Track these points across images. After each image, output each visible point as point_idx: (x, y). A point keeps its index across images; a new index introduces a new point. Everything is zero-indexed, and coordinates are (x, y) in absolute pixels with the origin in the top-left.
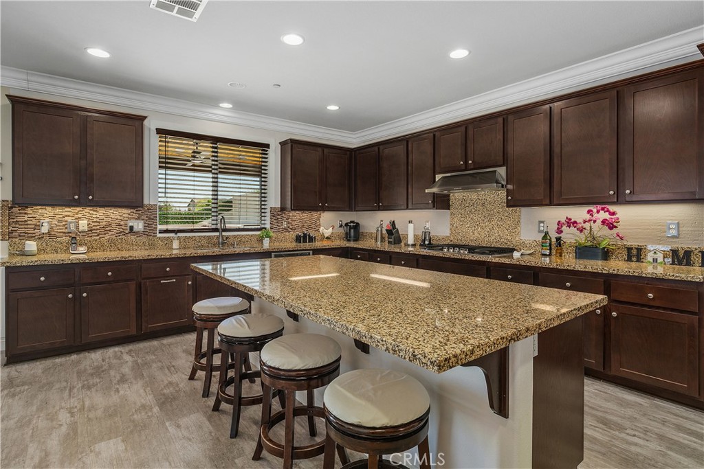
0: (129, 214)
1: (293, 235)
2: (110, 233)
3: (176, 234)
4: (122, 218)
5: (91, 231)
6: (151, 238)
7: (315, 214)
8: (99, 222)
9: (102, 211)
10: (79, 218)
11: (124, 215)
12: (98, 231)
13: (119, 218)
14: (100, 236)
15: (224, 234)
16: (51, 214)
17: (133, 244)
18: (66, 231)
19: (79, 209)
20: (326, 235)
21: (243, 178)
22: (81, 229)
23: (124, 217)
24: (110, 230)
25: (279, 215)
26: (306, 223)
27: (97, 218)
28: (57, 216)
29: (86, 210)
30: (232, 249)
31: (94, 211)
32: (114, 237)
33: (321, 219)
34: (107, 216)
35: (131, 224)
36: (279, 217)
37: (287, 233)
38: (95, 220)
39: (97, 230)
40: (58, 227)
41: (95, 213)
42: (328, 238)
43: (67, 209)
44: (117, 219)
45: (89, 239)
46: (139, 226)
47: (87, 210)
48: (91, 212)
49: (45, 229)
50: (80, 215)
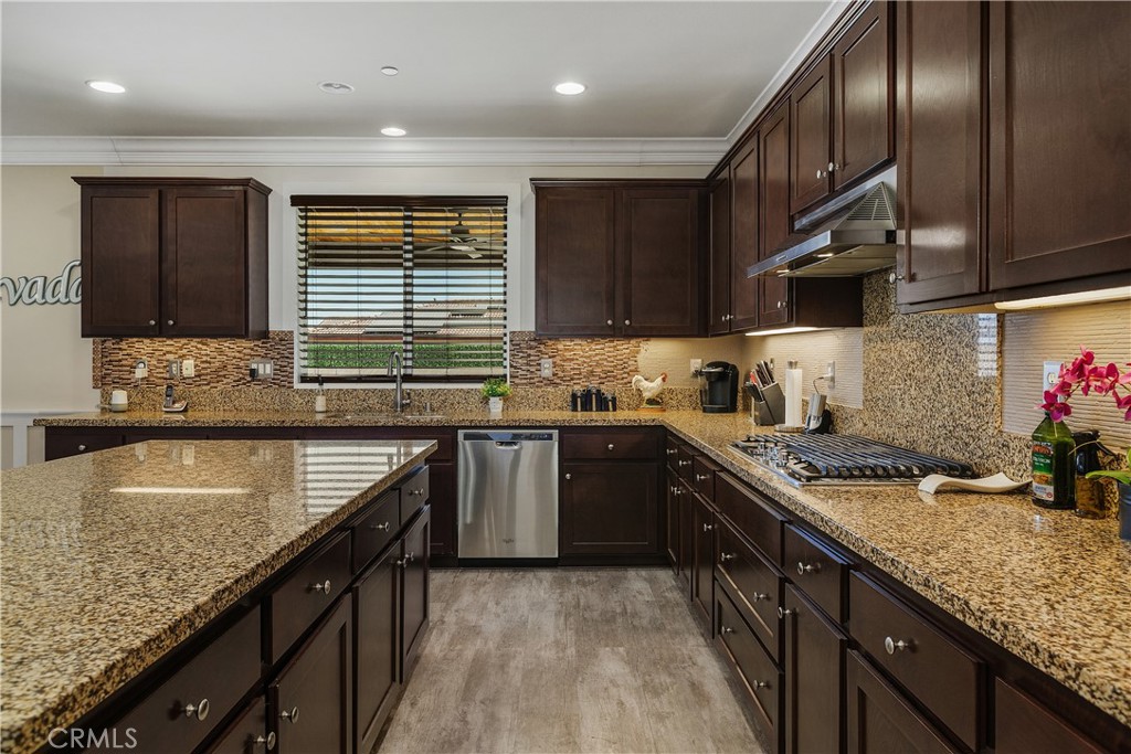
0: (252, 349)
1: (564, 391)
2: (225, 381)
3: (321, 384)
4: (241, 355)
5: (199, 376)
6: (283, 390)
7: (624, 347)
8: (210, 363)
9: (213, 344)
10: (184, 355)
11: (245, 351)
12: (209, 377)
13: (238, 355)
14: (212, 385)
15: (406, 386)
16: (149, 350)
17: (256, 400)
18: (167, 376)
19: (184, 341)
20: (647, 395)
21: (451, 273)
22: (185, 373)
23: (245, 354)
24: (224, 376)
25: (531, 348)
26: (598, 365)
27: (207, 355)
28: (157, 353)
29: (193, 344)
30: (418, 417)
31: (203, 344)
32: (229, 387)
33: (640, 357)
34: (221, 353)
35: (254, 366)
36: (532, 352)
37: (550, 389)
38: (205, 358)
39: (207, 374)
40: (158, 370)
41: (204, 347)
42: (651, 402)
43: (168, 342)
44: (234, 358)
45: (195, 390)
46: (265, 369)
47: (194, 342)
48: (200, 346)
49: (140, 372)
50: (185, 351)
